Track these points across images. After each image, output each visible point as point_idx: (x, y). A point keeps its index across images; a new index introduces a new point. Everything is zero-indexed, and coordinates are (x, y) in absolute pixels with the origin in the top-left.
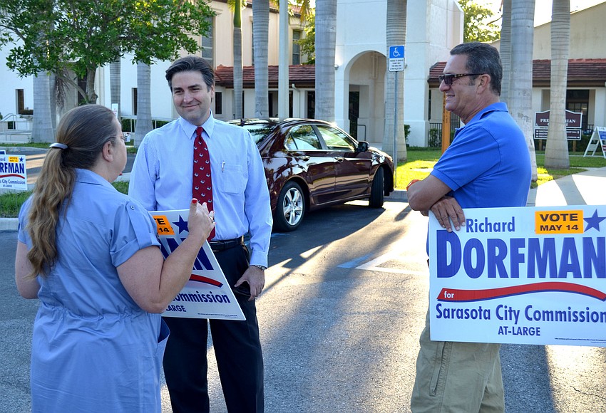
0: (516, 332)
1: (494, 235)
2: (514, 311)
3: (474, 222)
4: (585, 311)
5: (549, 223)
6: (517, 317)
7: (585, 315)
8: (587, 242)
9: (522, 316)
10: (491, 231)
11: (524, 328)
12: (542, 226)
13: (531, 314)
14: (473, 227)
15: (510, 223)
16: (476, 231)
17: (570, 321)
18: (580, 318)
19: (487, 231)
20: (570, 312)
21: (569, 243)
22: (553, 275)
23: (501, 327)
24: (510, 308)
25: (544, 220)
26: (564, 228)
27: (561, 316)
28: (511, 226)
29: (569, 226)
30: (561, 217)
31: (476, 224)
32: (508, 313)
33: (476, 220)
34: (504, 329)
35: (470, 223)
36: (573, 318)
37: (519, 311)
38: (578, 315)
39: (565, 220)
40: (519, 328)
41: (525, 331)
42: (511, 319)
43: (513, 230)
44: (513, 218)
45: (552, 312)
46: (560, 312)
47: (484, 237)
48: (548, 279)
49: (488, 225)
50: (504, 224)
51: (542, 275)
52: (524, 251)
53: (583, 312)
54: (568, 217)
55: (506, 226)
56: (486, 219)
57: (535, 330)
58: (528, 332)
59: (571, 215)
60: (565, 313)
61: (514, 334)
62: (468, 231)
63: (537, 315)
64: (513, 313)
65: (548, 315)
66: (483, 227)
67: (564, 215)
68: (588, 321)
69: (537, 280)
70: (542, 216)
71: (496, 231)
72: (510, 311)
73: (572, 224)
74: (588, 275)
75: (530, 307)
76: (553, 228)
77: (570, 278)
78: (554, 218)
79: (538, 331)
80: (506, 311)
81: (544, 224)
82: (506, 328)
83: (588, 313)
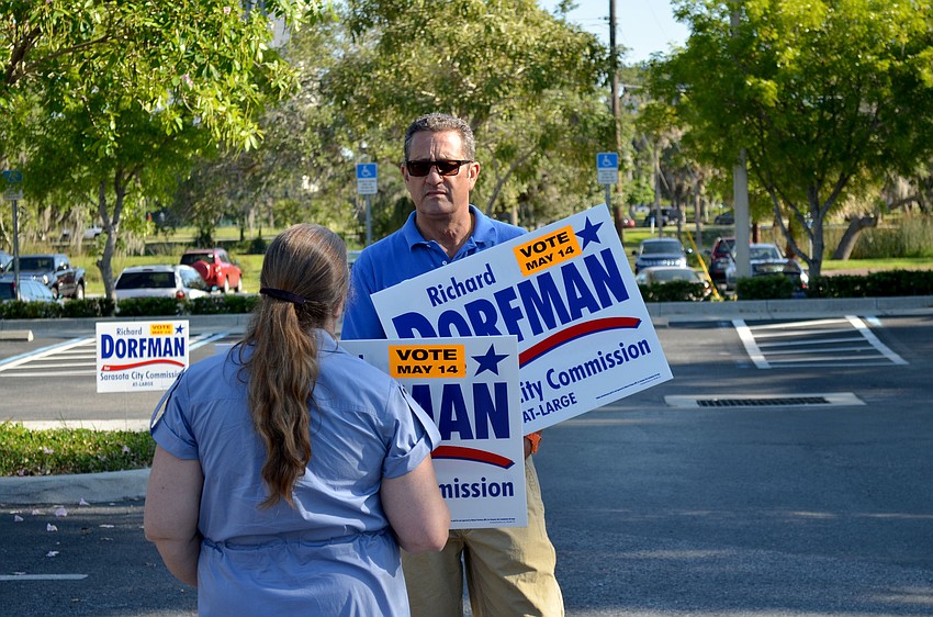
0: (545, 411)
1: (471, 297)
2: (534, 385)
3: (439, 290)
4: (620, 349)
5: (535, 256)
6: (540, 392)
7: (621, 354)
8: (591, 261)
9: (545, 386)
10: (465, 293)
11: (554, 401)
12: (528, 265)
13: (556, 381)
14: (440, 296)
15: (486, 274)
16: (446, 300)
17: (606, 368)
18: (617, 360)
19: (459, 295)
20: (602, 358)
21: (570, 272)
22: (565, 320)
23: (525, 413)
24: (527, 383)
25: (528, 255)
26: (556, 256)
27: (593, 367)
28: (489, 276)
29: (561, 252)
30: (548, 243)
31: (442, 291)
32: (527, 391)
33: (440, 287)
34: (529, 413)
35: (433, 292)
36: (608, 363)
37: (539, 383)
38: (612, 357)
39: (553, 245)
40: (548, 404)
41: (556, 405)
42: (533, 397)
43: (494, 281)
44: (488, 265)
45: (580, 367)
46: (591, 363)
47: (458, 305)
48: (560, 327)
49: (459, 288)
50: (479, 278)
51: (551, 325)
52: (517, 303)
53: (618, 352)
54: (556, 241)
55: (482, 279)
56: (453, 279)
57: (569, 398)
58: (560, 404)
59: (559, 236)
60: (596, 361)
61: (544, 414)
62: (435, 305)
63: (564, 377)
64: (533, 388)
65: (577, 373)
66: (453, 292)
67: (551, 240)
68: (627, 360)
69: (547, 333)
70: (523, 251)
71: (471, 290)
72: (529, 386)
73: (564, 247)
74: (607, 303)
75: (552, 371)
76: (542, 261)
77: (587, 316)
78: (540, 247)
79: (572, 399)
80: (523, 389)
81: (530, 260)
82: (531, 410)
83: (623, 350)
